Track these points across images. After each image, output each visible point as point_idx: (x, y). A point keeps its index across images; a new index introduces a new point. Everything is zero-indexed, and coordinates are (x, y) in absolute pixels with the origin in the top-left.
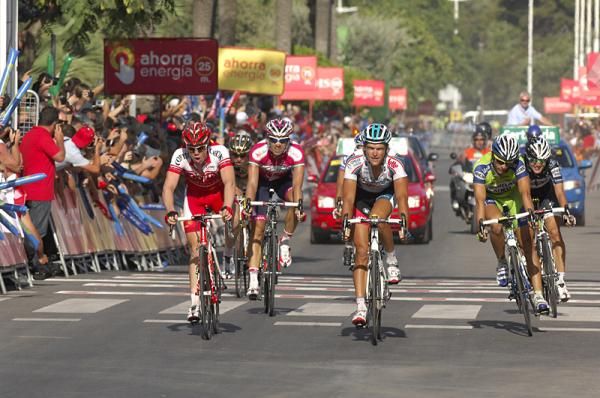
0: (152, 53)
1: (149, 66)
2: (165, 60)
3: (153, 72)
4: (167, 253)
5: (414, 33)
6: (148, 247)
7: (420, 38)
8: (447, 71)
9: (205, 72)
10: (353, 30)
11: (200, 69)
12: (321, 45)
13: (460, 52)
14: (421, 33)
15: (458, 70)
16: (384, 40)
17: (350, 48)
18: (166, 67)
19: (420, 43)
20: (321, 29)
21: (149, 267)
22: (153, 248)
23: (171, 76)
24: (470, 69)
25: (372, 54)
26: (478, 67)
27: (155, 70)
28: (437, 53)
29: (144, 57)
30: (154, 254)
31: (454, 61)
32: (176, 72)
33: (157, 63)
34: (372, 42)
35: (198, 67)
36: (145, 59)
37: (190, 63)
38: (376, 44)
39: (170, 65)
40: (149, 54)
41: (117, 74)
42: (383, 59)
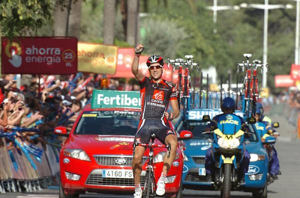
0: (33, 46)
1: (31, 56)
2: (42, 51)
3: (34, 59)
4: (44, 181)
5: (188, 31)
6: (32, 177)
7: (192, 34)
8: (211, 57)
9: (69, 60)
10: (149, 29)
11: (66, 58)
12: (131, 40)
13: (219, 45)
14: (193, 31)
15: (218, 57)
16: (170, 36)
17: (147, 42)
18: (42, 56)
19: (193, 38)
20: (130, 29)
21: (33, 190)
22: (36, 177)
23: (46, 62)
24: (226, 56)
25: (162, 46)
26: (231, 55)
27: (35, 57)
28: (204, 45)
29: (29, 49)
30: (36, 181)
31: (216, 51)
32: (49, 60)
33: (37, 53)
34: (162, 37)
35: (64, 56)
36: (29, 51)
37: (59, 53)
38: (165, 39)
39: (45, 55)
40: (31, 48)
41: (10, 61)
42: (169, 50)
